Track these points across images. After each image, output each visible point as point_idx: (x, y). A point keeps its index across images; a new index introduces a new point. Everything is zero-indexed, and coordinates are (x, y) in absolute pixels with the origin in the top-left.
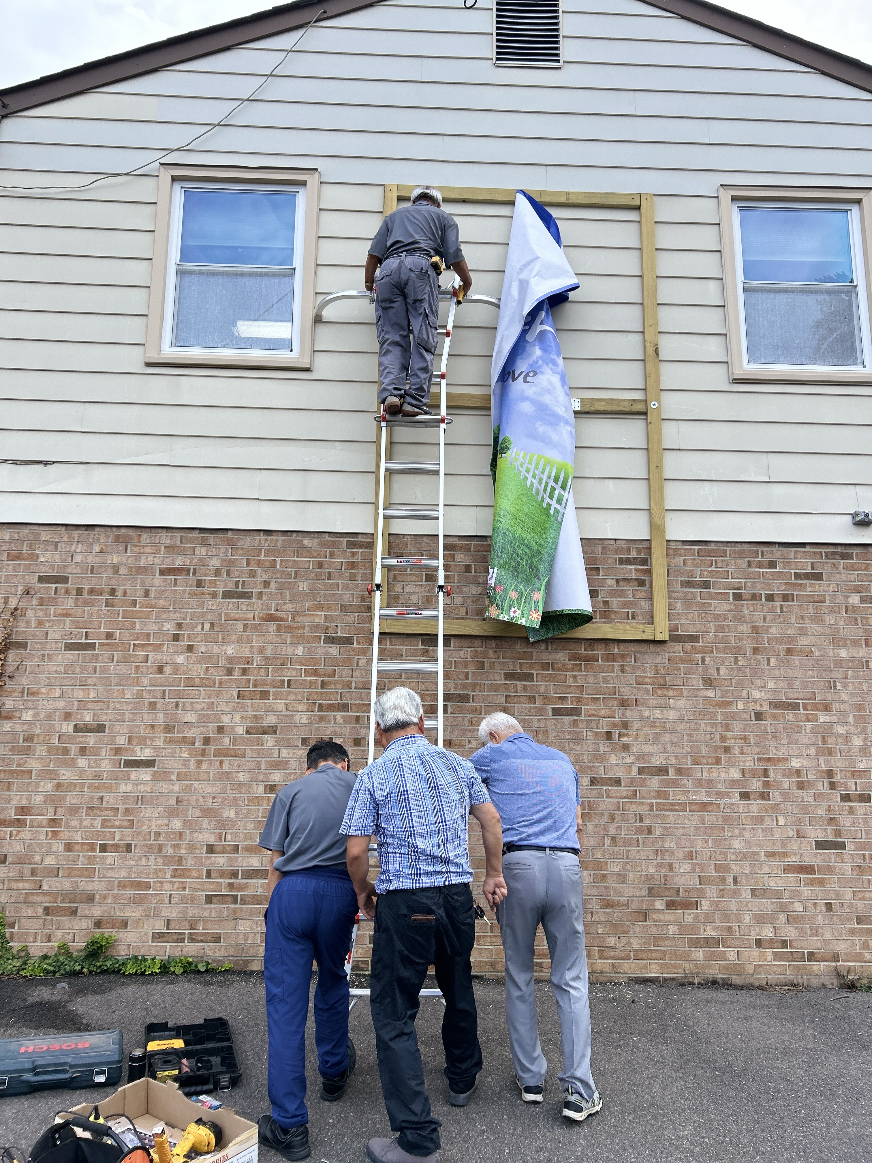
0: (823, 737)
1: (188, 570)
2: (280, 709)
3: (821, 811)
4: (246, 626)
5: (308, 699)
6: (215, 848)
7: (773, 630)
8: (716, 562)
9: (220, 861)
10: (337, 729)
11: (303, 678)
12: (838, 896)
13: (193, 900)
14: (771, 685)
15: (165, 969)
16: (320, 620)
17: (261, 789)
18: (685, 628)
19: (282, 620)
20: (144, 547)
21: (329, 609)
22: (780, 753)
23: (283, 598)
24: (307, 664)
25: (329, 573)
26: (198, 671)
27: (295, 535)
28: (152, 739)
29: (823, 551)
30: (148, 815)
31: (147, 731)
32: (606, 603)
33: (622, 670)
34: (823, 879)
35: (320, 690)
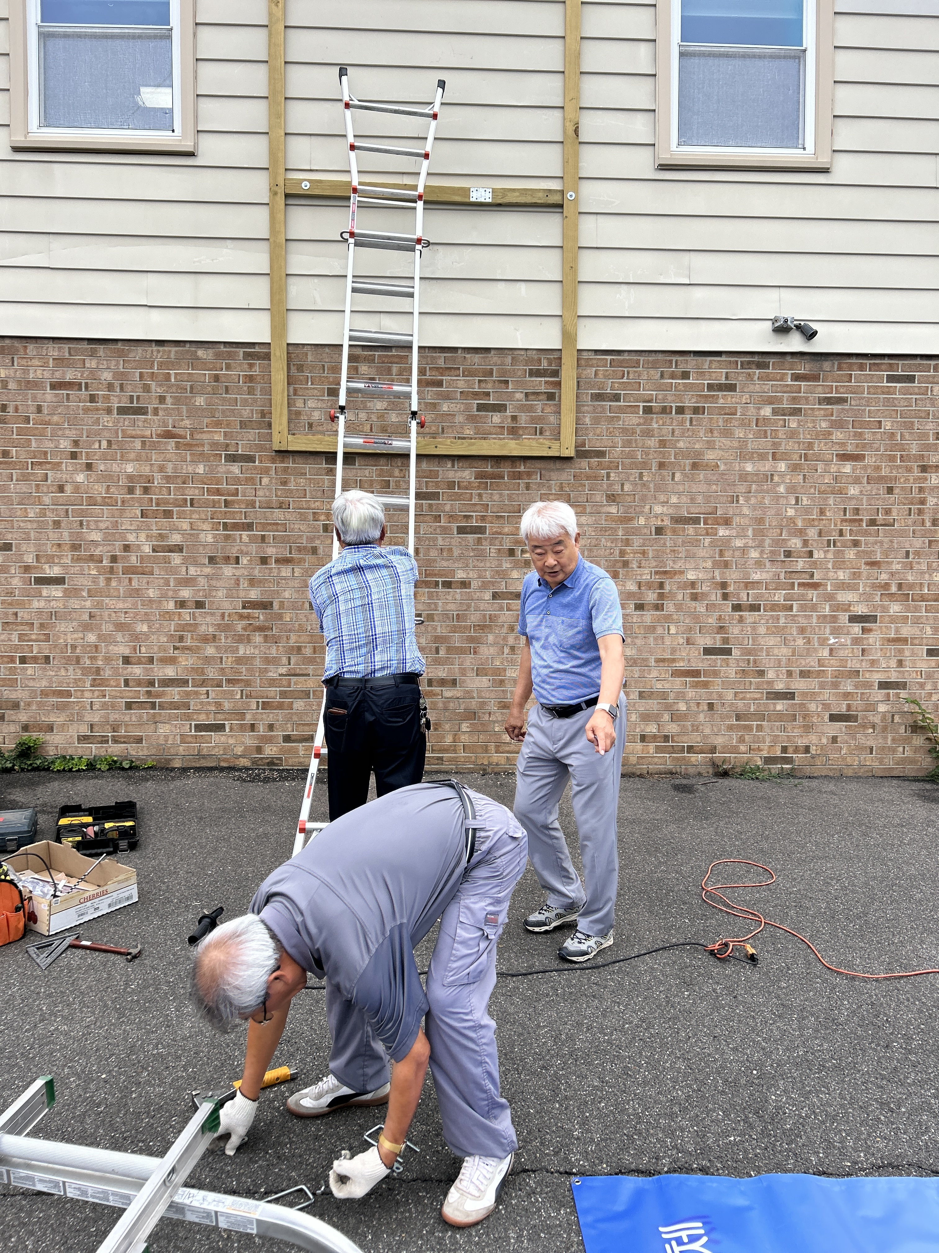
0: (721, 551)
1: (80, 384)
2: (185, 527)
3: (712, 621)
4: (144, 443)
5: (212, 518)
6: (130, 659)
7: (681, 444)
8: (628, 373)
9: (137, 671)
10: (243, 548)
11: (206, 496)
12: (720, 696)
13: (113, 706)
14: (674, 500)
15: (91, 766)
16: (219, 438)
17: (171, 605)
18: (592, 443)
19: (180, 437)
20: (31, 359)
21: (228, 425)
22: (677, 567)
23: (180, 414)
24: (209, 482)
25: (227, 387)
26: (99, 490)
27: (188, 345)
28: (60, 557)
29: (739, 360)
30: (62, 629)
31: (54, 550)
32: (514, 418)
33: (528, 488)
34: (708, 682)
35: (224, 509)
